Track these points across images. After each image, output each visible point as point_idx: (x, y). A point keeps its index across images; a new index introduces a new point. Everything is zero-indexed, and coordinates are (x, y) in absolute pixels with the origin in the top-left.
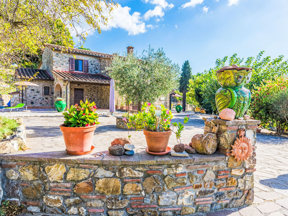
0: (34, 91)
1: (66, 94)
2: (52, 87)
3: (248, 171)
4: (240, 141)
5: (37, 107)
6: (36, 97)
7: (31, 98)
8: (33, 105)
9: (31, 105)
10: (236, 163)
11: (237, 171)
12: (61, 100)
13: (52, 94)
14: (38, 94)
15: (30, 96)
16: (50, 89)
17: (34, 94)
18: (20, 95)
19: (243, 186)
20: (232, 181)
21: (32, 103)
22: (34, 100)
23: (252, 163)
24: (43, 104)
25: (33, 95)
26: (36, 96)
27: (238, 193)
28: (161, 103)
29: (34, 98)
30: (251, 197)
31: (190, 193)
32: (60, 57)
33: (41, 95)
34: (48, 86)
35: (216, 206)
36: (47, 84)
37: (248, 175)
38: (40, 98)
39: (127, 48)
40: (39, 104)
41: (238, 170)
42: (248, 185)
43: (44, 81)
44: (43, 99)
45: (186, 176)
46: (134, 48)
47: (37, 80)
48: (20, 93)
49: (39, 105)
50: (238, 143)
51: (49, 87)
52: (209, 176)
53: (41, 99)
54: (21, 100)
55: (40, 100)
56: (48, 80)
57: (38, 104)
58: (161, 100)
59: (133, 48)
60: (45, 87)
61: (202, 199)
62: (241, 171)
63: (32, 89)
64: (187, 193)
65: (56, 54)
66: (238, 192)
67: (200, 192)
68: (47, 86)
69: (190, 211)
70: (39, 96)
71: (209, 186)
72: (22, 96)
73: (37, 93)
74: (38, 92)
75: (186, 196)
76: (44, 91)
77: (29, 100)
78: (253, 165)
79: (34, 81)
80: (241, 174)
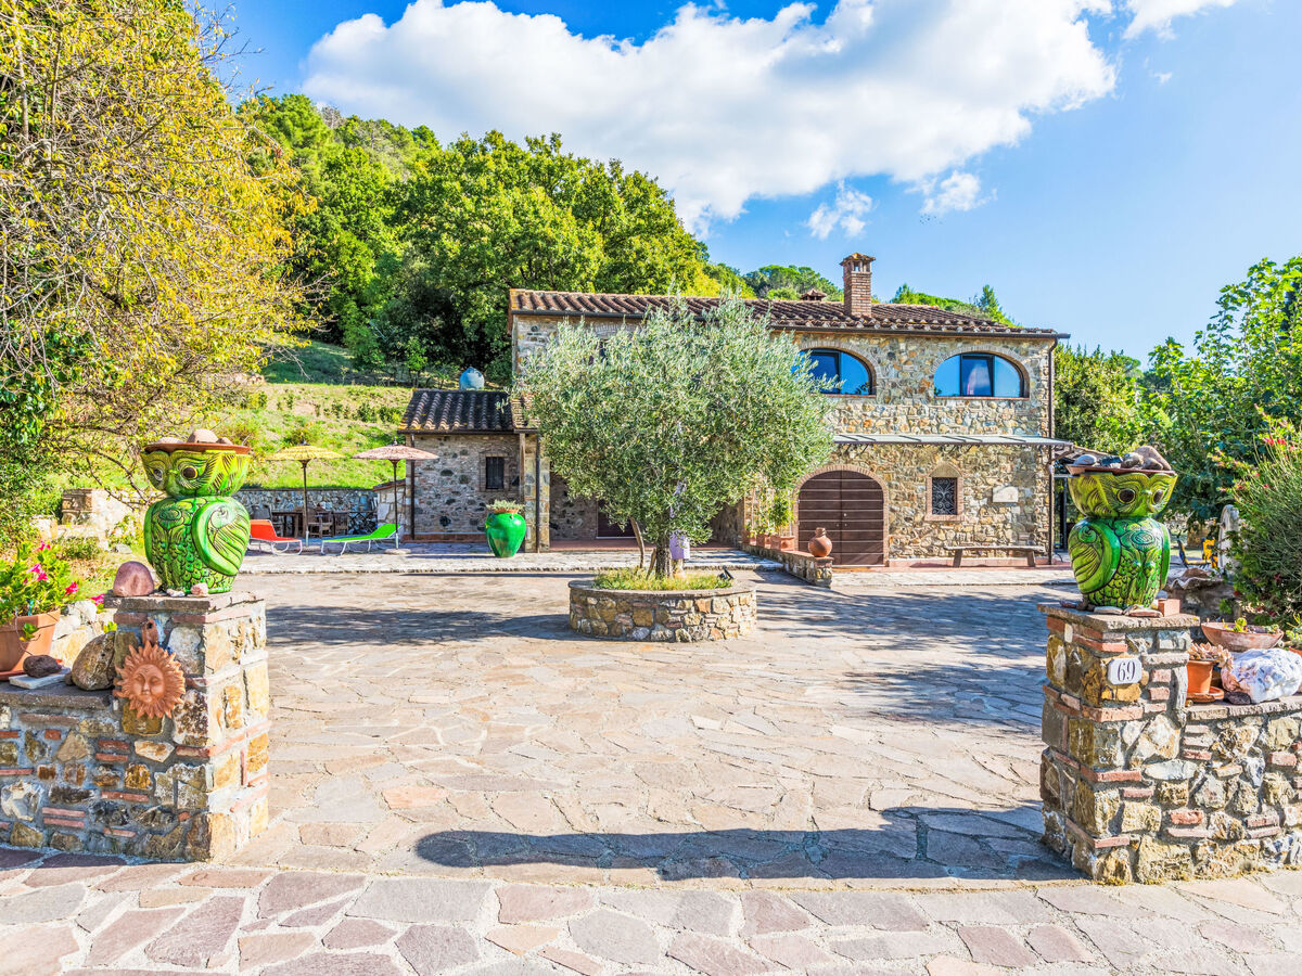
0: (452, 477)
1: (534, 484)
2: (514, 458)
3: (181, 753)
4: (138, 656)
5: (461, 538)
6: (457, 498)
7: (440, 503)
8: (449, 527)
9: (442, 528)
10: (144, 724)
11: (151, 749)
12: (503, 511)
13: (514, 488)
14: (463, 486)
15: (437, 496)
16: (506, 467)
17: (449, 486)
18: (404, 493)
19: (168, 796)
20: (138, 774)
21: (444, 521)
22: (450, 510)
23: (193, 731)
24: (480, 525)
25: (448, 492)
26: (457, 493)
27: (159, 817)
28: (997, 518)
29: (450, 502)
30: (199, 838)
31: (28, 788)
32: (543, 341)
33: (476, 489)
34: (501, 455)
35: (97, 842)
36: (497, 448)
37: (182, 765)
38: (472, 502)
39: (841, 264)
40: (467, 525)
41: (152, 745)
42: (187, 797)
43: (487, 438)
44: (482, 504)
45: (21, 741)
46: (872, 260)
47: (462, 434)
48: (404, 486)
49: (466, 529)
50: (134, 663)
51: (501, 459)
52: (72, 750)
53: (473, 507)
54: (407, 509)
55: (471, 509)
56: (498, 433)
57: (464, 524)
58: (999, 505)
59: (867, 261)
60: (487, 458)
61: (58, 812)
62: (161, 749)
63: (446, 467)
64: (21, 785)
65: (529, 330)
66: (159, 812)
67: (56, 792)
68: (495, 455)
69: (29, 838)
70: (467, 496)
71: (75, 779)
72: (413, 498)
73: (461, 482)
74: (464, 480)
75: (18, 795)
76: (484, 475)
77: (434, 508)
78: (196, 735)
79: (453, 438)
80: (162, 758)
